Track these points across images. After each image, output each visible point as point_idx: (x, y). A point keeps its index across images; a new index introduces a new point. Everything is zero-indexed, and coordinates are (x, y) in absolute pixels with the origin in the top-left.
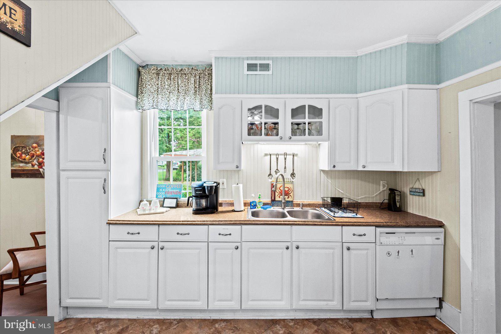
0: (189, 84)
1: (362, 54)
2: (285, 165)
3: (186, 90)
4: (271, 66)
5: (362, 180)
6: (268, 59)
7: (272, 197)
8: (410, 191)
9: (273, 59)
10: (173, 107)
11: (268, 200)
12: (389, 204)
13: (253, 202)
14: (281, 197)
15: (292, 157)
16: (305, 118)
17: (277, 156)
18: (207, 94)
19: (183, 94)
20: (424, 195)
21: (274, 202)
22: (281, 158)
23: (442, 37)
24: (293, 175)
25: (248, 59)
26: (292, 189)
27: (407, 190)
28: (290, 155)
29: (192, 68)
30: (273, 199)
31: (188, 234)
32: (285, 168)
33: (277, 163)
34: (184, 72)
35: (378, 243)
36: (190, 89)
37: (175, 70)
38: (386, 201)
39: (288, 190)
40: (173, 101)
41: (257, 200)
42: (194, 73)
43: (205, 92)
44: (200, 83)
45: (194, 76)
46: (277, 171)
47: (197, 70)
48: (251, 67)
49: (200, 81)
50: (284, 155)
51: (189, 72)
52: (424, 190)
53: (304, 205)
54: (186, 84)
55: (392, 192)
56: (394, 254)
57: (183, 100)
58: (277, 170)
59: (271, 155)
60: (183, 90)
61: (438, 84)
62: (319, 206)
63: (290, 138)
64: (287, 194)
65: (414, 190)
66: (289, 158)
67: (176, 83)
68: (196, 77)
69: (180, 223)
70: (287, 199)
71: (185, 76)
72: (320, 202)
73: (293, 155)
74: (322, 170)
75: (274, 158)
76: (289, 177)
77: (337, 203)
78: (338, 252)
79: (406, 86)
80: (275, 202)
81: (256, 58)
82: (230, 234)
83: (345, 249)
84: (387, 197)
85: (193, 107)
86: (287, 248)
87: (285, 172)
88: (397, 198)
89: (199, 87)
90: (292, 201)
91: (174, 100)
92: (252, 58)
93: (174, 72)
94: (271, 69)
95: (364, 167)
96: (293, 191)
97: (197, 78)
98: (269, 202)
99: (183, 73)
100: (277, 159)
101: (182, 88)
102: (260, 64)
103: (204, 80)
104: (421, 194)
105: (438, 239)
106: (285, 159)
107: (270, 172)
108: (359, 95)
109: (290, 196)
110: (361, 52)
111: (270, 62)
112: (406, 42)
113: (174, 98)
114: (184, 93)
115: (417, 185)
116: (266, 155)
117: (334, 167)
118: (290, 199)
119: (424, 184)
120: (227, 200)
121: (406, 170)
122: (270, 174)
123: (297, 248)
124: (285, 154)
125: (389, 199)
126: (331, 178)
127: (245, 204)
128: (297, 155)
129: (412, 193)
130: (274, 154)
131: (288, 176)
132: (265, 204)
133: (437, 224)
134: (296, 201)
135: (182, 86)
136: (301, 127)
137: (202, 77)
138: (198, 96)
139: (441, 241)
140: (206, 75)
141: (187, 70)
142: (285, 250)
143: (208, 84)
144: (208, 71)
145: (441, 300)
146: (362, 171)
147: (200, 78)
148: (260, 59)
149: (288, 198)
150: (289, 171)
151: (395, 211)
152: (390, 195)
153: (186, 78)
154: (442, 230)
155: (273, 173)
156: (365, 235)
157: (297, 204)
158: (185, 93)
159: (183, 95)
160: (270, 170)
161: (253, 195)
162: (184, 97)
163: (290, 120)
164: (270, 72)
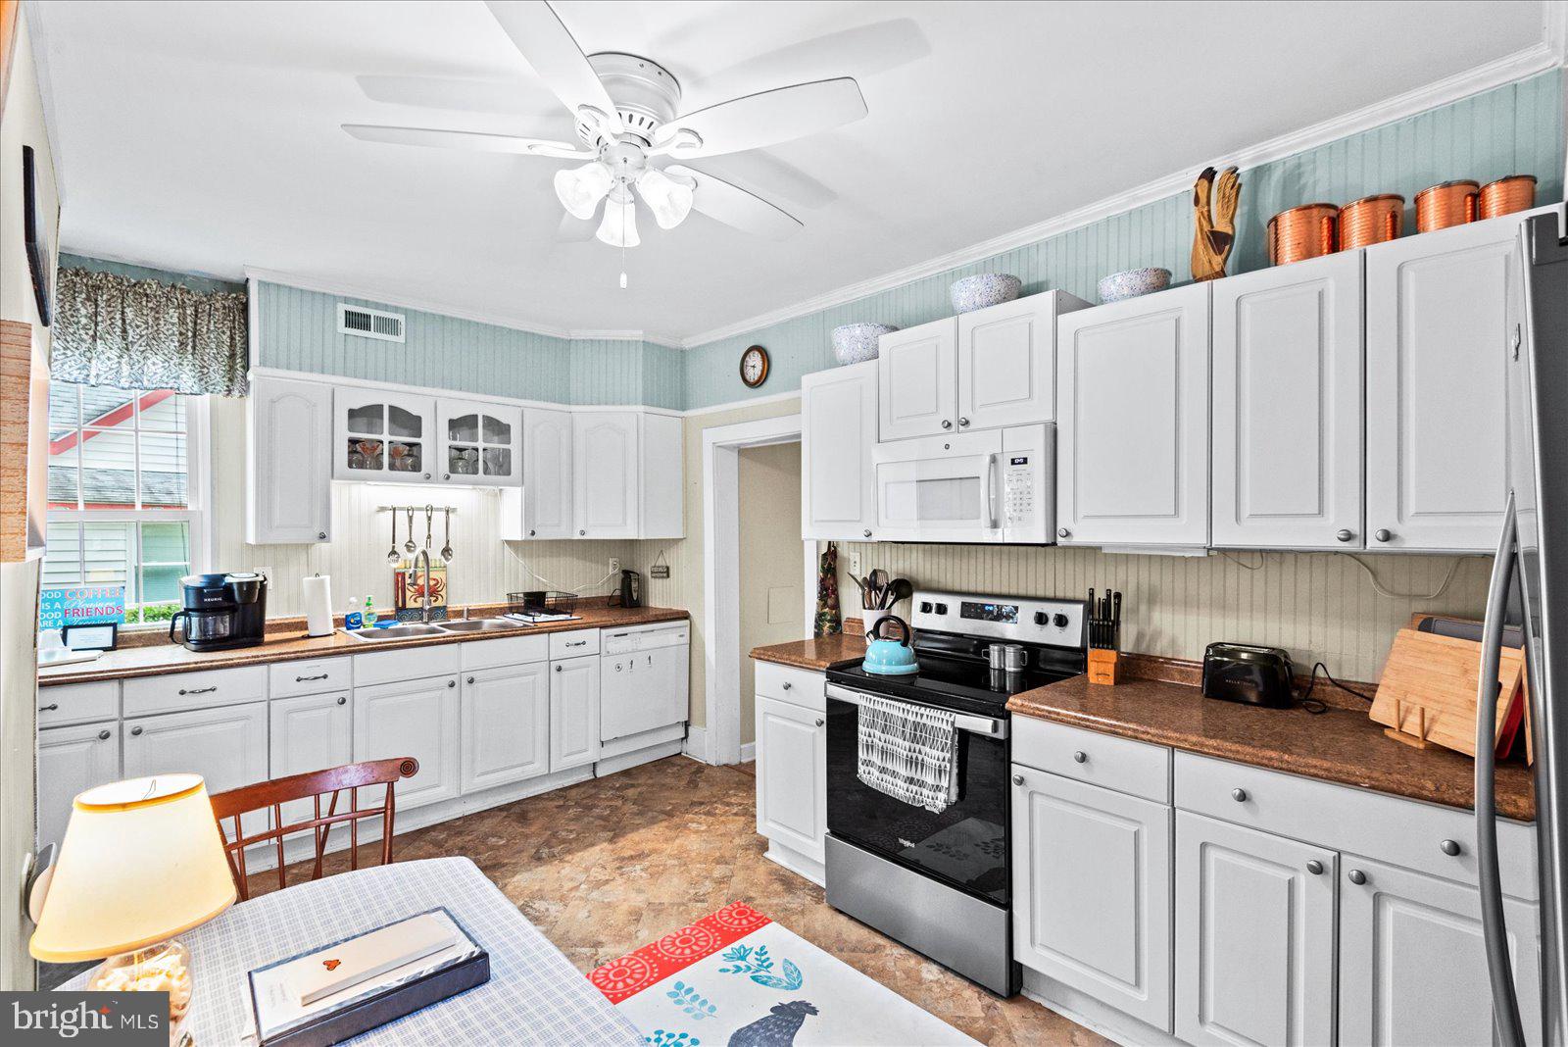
0: (162, 322)
1: (577, 338)
2: (429, 530)
3: (151, 336)
4: (403, 327)
5: (578, 558)
6: (396, 309)
7: (397, 602)
8: (652, 572)
9: (406, 312)
10: (106, 378)
11: (388, 609)
12: (622, 596)
13: (353, 615)
14: (420, 600)
15: (444, 513)
16: (476, 440)
17: (429, 512)
18: (222, 357)
19: (141, 346)
20: (668, 576)
21: (401, 612)
22: (420, 518)
23: (688, 343)
24: (446, 552)
25: (346, 300)
26: (444, 581)
27: (647, 571)
28: (438, 509)
29: (173, 286)
30: (400, 604)
31: (213, 690)
32: (429, 537)
33: (410, 527)
34: (145, 290)
35: (603, 653)
36: (161, 335)
37: (112, 280)
38: (618, 593)
39: (435, 585)
40: (109, 363)
41: (363, 611)
42: (180, 299)
43: (215, 351)
44: (198, 328)
45: (176, 304)
46: (410, 546)
47: (189, 292)
48: (356, 321)
49: (199, 321)
50: (427, 510)
51: (163, 293)
52: (668, 568)
53: (471, 613)
54: (150, 322)
55: (627, 575)
56: (626, 666)
57: (142, 362)
58: (410, 541)
59: (394, 509)
60: (142, 336)
61: (684, 410)
62: (502, 611)
63: (448, 478)
64: (434, 592)
65: (656, 570)
66: (439, 518)
67: (118, 316)
68: (184, 308)
69: (191, 666)
70: (434, 604)
71: (147, 301)
72: (505, 602)
73: (448, 511)
74: (508, 542)
75: (402, 517)
76: (438, 555)
77: (534, 602)
78: (542, 677)
79: (641, 408)
80: (404, 612)
81: (366, 304)
82: (325, 677)
83: (553, 669)
84: (618, 586)
85: (176, 386)
86: (452, 685)
87: (429, 545)
88: (634, 585)
89: (194, 336)
90: (445, 607)
91: (109, 359)
92: (357, 302)
93: (110, 286)
94: (403, 332)
95: (583, 533)
96: (446, 585)
97: (188, 312)
98: (391, 614)
99: (141, 291)
100: (411, 518)
101: (138, 331)
102: (377, 318)
103: (212, 322)
104: (665, 575)
105: (681, 636)
106: (429, 518)
107: (394, 547)
108: (573, 408)
109: (440, 597)
110: (577, 334)
111: (401, 318)
112: (642, 340)
113: (108, 354)
114: (144, 344)
115: (660, 562)
116: (383, 509)
117: (533, 533)
118: (439, 603)
119: (669, 559)
120: (276, 617)
121: (642, 538)
122: (393, 552)
123: (471, 681)
124: (430, 509)
125: (622, 590)
126: (524, 556)
127: (337, 623)
128: (454, 510)
129: (654, 575)
130: (402, 509)
131: (435, 555)
132: (381, 618)
133: (681, 615)
134: (453, 606)
135: (138, 327)
136: (466, 454)
137: (204, 311)
138: (190, 357)
139: (686, 639)
140: (216, 310)
141: (154, 287)
142: (447, 688)
143: (224, 332)
144: (223, 299)
145: (687, 724)
146: (579, 540)
147: (196, 311)
148: (377, 306)
149: (435, 601)
150: (438, 544)
151: (631, 607)
152: (623, 581)
153: (150, 305)
154: (688, 621)
155: (400, 548)
156: (584, 643)
157: (454, 611)
158: (147, 344)
159: (142, 349)
160: (394, 542)
161: (353, 599)
162: (144, 354)
163: (445, 441)
164: (401, 339)
